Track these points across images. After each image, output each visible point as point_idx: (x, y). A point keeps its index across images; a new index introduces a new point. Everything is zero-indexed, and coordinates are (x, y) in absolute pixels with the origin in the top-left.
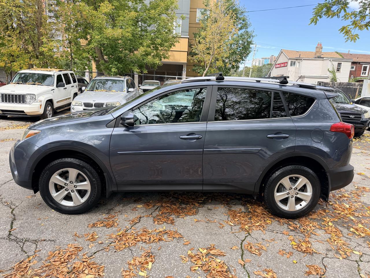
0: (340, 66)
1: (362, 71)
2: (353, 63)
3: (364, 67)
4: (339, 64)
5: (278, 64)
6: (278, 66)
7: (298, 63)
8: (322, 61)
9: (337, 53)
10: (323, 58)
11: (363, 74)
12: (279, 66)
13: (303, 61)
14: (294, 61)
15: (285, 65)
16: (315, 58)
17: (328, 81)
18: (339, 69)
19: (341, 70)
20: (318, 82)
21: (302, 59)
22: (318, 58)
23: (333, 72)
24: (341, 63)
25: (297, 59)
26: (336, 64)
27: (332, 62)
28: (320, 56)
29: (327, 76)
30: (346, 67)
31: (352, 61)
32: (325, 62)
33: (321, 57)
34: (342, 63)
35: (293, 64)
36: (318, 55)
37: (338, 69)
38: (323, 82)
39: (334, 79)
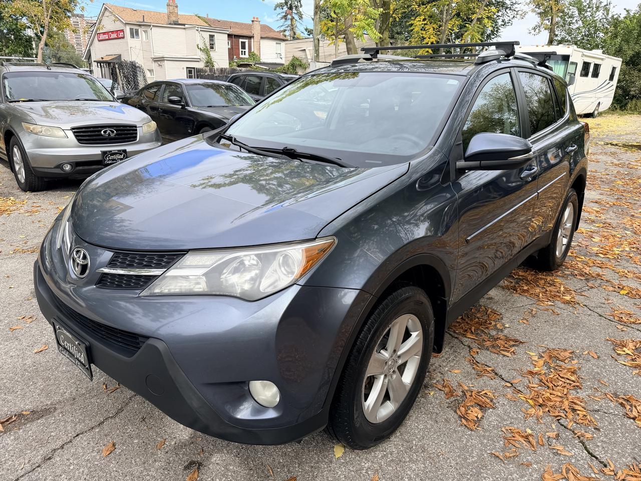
0: (213, 40)
1: (241, 50)
2: (230, 36)
3: (241, 42)
4: (212, 37)
5: (104, 33)
6: (102, 37)
7: (143, 32)
8: (184, 30)
9: (199, 17)
10: (184, 25)
11: (242, 54)
12: (106, 37)
13: (154, 29)
14: (135, 27)
15: (118, 35)
16: (170, 24)
17: (200, 65)
18: (213, 45)
19: (216, 46)
20: (187, 68)
21: (150, 26)
22: (175, 24)
23: (206, 51)
24: (214, 36)
25: (140, 25)
26: (206, 35)
27: (201, 32)
28: (178, 22)
29: (198, 57)
30: (222, 43)
31: (228, 32)
32: (188, 31)
33: (180, 22)
34: (216, 34)
35: (134, 34)
36: (173, 19)
37: (211, 45)
38: (194, 68)
39: (209, 63)
